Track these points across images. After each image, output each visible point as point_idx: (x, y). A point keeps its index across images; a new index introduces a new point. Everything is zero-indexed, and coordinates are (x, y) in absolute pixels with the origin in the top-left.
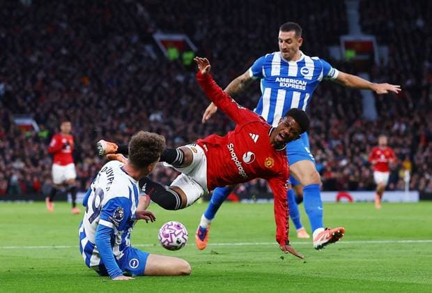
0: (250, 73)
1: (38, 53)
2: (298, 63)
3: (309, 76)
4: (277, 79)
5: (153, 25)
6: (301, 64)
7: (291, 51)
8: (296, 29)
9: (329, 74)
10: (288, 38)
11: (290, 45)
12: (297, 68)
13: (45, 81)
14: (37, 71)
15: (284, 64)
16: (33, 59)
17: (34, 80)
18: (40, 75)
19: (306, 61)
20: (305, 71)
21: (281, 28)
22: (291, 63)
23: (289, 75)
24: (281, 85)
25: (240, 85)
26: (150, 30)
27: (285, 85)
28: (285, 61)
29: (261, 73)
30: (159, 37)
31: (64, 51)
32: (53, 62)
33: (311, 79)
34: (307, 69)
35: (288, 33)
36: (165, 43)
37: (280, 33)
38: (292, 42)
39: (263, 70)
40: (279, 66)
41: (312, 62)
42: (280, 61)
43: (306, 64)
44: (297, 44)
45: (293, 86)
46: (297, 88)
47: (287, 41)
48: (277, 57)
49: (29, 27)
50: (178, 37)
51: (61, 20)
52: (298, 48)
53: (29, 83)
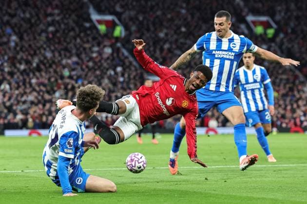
0: (195, 48)
1: (165, 31)
2: (229, 39)
3: (237, 49)
4: (214, 52)
5: (246, 10)
6: (231, 40)
7: (223, 31)
8: (227, 15)
9: (251, 48)
10: (221, 22)
11: (222, 27)
12: (228, 43)
13: (170, 50)
14: (164, 43)
15: (219, 41)
16: (162, 35)
17: (162, 50)
18: (166, 46)
19: (234, 38)
20: (234, 45)
21: (216, 15)
22: (224, 40)
23: (222, 49)
24: (216, 56)
25: (188, 57)
26: (244, 14)
27: (219, 56)
28: (220, 38)
29: (203, 47)
30: (250, 18)
31: (183, 29)
32: (175, 37)
33: (237, 51)
34: (235, 44)
35: (221, 19)
36: (254, 23)
37: (215, 18)
38: (224, 25)
39: (205, 45)
40: (216, 42)
41: (239, 39)
42: (216, 38)
43: (235, 41)
44: (227, 26)
45: (225, 56)
46: (227, 57)
47: (220, 24)
48: (214, 35)
49: (159, 13)
50: (264, 19)
51: (182, 7)
52: (229, 29)
53: (158, 52)
